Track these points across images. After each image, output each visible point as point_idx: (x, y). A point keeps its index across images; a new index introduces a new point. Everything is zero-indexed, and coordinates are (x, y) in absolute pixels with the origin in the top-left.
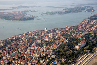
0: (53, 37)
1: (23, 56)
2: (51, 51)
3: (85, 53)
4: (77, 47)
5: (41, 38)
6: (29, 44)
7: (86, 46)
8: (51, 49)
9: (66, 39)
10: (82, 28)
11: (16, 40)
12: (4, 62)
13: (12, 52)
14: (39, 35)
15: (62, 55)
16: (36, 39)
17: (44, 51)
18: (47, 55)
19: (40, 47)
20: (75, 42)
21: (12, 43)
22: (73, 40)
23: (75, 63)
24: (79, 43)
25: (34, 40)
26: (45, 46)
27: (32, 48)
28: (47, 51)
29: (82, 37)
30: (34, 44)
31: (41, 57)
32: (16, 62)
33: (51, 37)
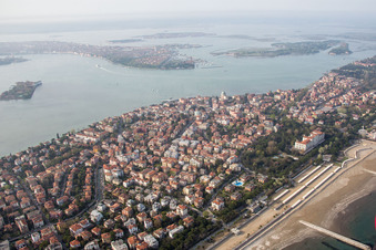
0: (241, 115)
1: (158, 162)
2: (233, 152)
3: (320, 162)
4: (299, 146)
5: (209, 118)
6: (176, 132)
7: (322, 145)
8: (233, 149)
9: (275, 122)
10: (317, 96)
11: (143, 118)
12: (111, 174)
13: (133, 150)
14: (204, 109)
15: (260, 164)
16: (194, 119)
17: (213, 151)
18: (220, 162)
19: (205, 139)
20: (296, 131)
21: (134, 127)
22: (291, 126)
23: (292, 186)
24: (307, 135)
25: (189, 120)
26: (217, 138)
27: (183, 143)
28: (220, 152)
29: (316, 121)
30: (188, 132)
31: (203, 166)
32: (141, 176)
33: (235, 115)
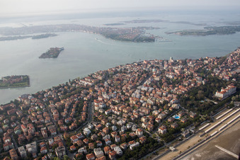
0: (182, 72)
1: (128, 100)
2: (175, 96)
3: (232, 106)
4: (219, 95)
5: (161, 73)
6: (140, 81)
7: (234, 95)
8: (175, 94)
9: (203, 78)
10: (232, 62)
11: (121, 72)
12: (98, 106)
13: (113, 91)
14: (158, 68)
15: (192, 105)
16: (152, 74)
17: (162, 95)
18: (166, 102)
19: (158, 87)
20: (217, 85)
21: (115, 77)
22: (214, 81)
23: (212, 121)
24: (225, 88)
25: (149, 74)
26: (166, 86)
27: (144, 88)
28: (166, 96)
29: (231, 78)
30: (148, 82)
31: (155, 104)
32: (116, 108)
33: (178, 73)
